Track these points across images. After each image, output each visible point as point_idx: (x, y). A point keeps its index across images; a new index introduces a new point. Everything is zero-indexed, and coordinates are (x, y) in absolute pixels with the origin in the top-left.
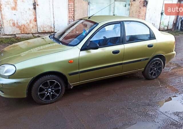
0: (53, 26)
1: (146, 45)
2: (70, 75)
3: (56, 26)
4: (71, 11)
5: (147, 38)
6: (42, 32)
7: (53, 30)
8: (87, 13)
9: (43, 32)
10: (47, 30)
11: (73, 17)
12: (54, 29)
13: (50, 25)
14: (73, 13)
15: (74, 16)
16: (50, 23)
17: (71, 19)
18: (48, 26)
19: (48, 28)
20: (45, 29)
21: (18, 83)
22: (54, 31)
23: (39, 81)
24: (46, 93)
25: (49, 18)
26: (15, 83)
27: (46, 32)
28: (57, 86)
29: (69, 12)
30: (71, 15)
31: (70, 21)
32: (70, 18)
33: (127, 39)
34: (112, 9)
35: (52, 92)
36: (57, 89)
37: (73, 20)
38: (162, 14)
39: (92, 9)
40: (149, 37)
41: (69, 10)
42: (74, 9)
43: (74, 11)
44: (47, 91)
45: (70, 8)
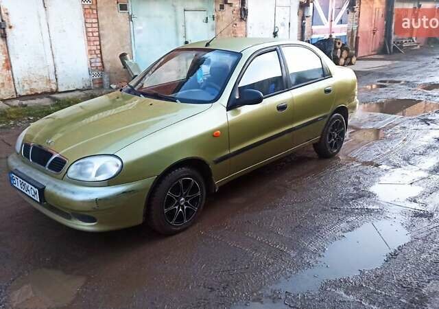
0: (53, 77)
1: (321, 90)
2: (217, 162)
3: (59, 77)
4: (92, 39)
5: (319, 75)
6: (27, 95)
7: (54, 87)
8: (129, 41)
9: (29, 93)
10: (41, 87)
11: (98, 52)
12: (57, 85)
13: (45, 74)
14: (98, 43)
15: (100, 50)
16: (46, 69)
17: (95, 56)
18: (41, 78)
19: (40, 83)
20: (34, 86)
21: (130, 192)
22: (57, 89)
23: (165, 183)
24: (177, 207)
25: (42, 58)
26: (124, 192)
27: (37, 94)
28: (195, 189)
29: (89, 41)
30: (94, 48)
31: (92, 61)
32: (91, 54)
33: (293, 80)
34: (181, 29)
35: (186, 204)
36: (194, 196)
37: (99, 60)
38: (275, 34)
39: (140, 32)
40: (322, 73)
41: (88, 36)
42: (98, 32)
43: (99, 36)
44: (178, 204)
45: (90, 30)
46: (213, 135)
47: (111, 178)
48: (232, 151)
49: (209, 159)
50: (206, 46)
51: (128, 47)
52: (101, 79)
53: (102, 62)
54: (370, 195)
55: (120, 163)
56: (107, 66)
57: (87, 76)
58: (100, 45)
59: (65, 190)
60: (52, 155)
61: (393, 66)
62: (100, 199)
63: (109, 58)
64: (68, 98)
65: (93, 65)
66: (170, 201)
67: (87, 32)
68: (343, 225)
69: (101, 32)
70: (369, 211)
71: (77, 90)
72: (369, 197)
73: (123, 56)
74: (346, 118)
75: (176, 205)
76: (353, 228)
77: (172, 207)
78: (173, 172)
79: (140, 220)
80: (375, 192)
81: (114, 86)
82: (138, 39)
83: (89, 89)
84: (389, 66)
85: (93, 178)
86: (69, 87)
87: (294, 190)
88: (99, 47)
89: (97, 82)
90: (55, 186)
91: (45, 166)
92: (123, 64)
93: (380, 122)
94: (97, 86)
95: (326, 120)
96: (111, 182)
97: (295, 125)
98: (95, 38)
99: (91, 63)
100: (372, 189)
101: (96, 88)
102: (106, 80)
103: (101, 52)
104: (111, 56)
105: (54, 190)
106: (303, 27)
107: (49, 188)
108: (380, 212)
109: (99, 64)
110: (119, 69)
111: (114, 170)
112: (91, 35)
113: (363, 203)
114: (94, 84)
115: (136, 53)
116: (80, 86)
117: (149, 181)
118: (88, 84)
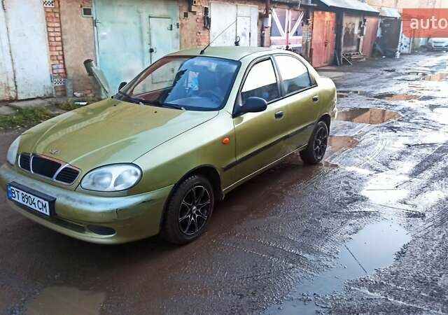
0: (12, 84)
1: (310, 98)
2: (226, 169)
3: (19, 84)
4: (55, 44)
7: (13, 95)
8: (93, 47)
11: (60, 58)
12: (17, 93)
13: (4, 80)
14: (60, 48)
15: (63, 55)
16: (5, 76)
17: (57, 62)
22: (17, 97)
24: (189, 216)
26: (144, 202)
29: (51, 46)
30: (57, 53)
31: (54, 67)
32: (53, 60)
34: (146, 35)
35: (197, 212)
36: (205, 204)
37: (61, 66)
38: (237, 44)
39: (104, 37)
40: (309, 82)
41: (49, 41)
42: (61, 36)
43: (62, 41)
44: (191, 212)
45: (52, 34)
46: (222, 142)
47: (132, 187)
48: (239, 158)
49: (219, 166)
50: (201, 53)
51: (92, 53)
52: (64, 86)
53: (65, 68)
54: (364, 199)
55: (139, 172)
56: (70, 73)
57: (49, 83)
58: (63, 50)
59: (81, 202)
60: (60, 165)
61: (347, 77)
62: (120, 210)
63: (73, 64)
64: (31, 106)
65: (55, 71)
66: (184, 210)
67: (49, 37)
68: (347, 228)
69: (64, 37)
70: (367, 214)
71: (38, 98)
72: (363, 200)
73: (88, 63)
74: (328, 125)
75: (189, 214)
76: (357, 231)
77: (185, 217)
78: (187, 180)
79: (156, 231)
80: (367, 196)
81: (78, 94)
82: (103, 45)
83: (51, 96)
84: (343, 77)
85: (111, 187)
86: (29, 95)
87: (291, 196)
88: (61, 53)
89: (60, 89)
90: (67, 198)
91: (52, 177)
92: (88, 71)
93: (352, 130)
94: (59, 94)
95: (313, 127)
96: (131, 191)
97: (289, 133)
98: (57, 44)
99: (53, 69)
100: (364, 193)
101: (58, 97)
102: (69, 88)
103: (63, 58)
104: (75, 63)
105: (67, 202)
106: (262, 38)
107: (60, 200)
108: (376, 214)
109: (61, 71)
110: (82, 76)
111: (133, 180)
112: (53, 39)
113: (359, 207)
114: (56, 92)
115: (100, 60)
116: (41, 94)
117: (167, 190)
118: (50, 92)
